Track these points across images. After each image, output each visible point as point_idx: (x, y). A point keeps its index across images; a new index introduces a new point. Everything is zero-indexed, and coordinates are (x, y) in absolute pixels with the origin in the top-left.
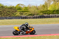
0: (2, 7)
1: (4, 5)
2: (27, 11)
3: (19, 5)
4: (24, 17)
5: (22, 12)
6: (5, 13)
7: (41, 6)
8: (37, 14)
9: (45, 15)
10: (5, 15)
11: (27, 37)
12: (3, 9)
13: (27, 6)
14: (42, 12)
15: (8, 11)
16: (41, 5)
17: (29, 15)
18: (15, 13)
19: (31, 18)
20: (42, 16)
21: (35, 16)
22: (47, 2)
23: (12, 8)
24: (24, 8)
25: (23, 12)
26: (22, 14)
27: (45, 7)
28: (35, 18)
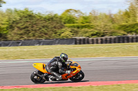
0: (30, 16)
1: (34, 12)
2: (88, 26)
3: (68, 11)
4: (80, 40)
5: (76, 29)
6: (35, 30)
7: (122, 14)
8: (112, 34)
9: (129, 35)
10: (37, 34)
11: (88, 86)
12: (32, 21)
13: (88, 15)
14: (124, 28)
15: (43, 27)
16: (120, 12)
17: (93, 35)
18: (59, 31)
19: (97, 43)
20: (123, 38)
21: (106, 37)
22: (134, 4)
23: (52, 18)
24: (81, 20)
25: (78, 28)
26: (76, 33)
27: (129, 17)
28: (106, 41)
